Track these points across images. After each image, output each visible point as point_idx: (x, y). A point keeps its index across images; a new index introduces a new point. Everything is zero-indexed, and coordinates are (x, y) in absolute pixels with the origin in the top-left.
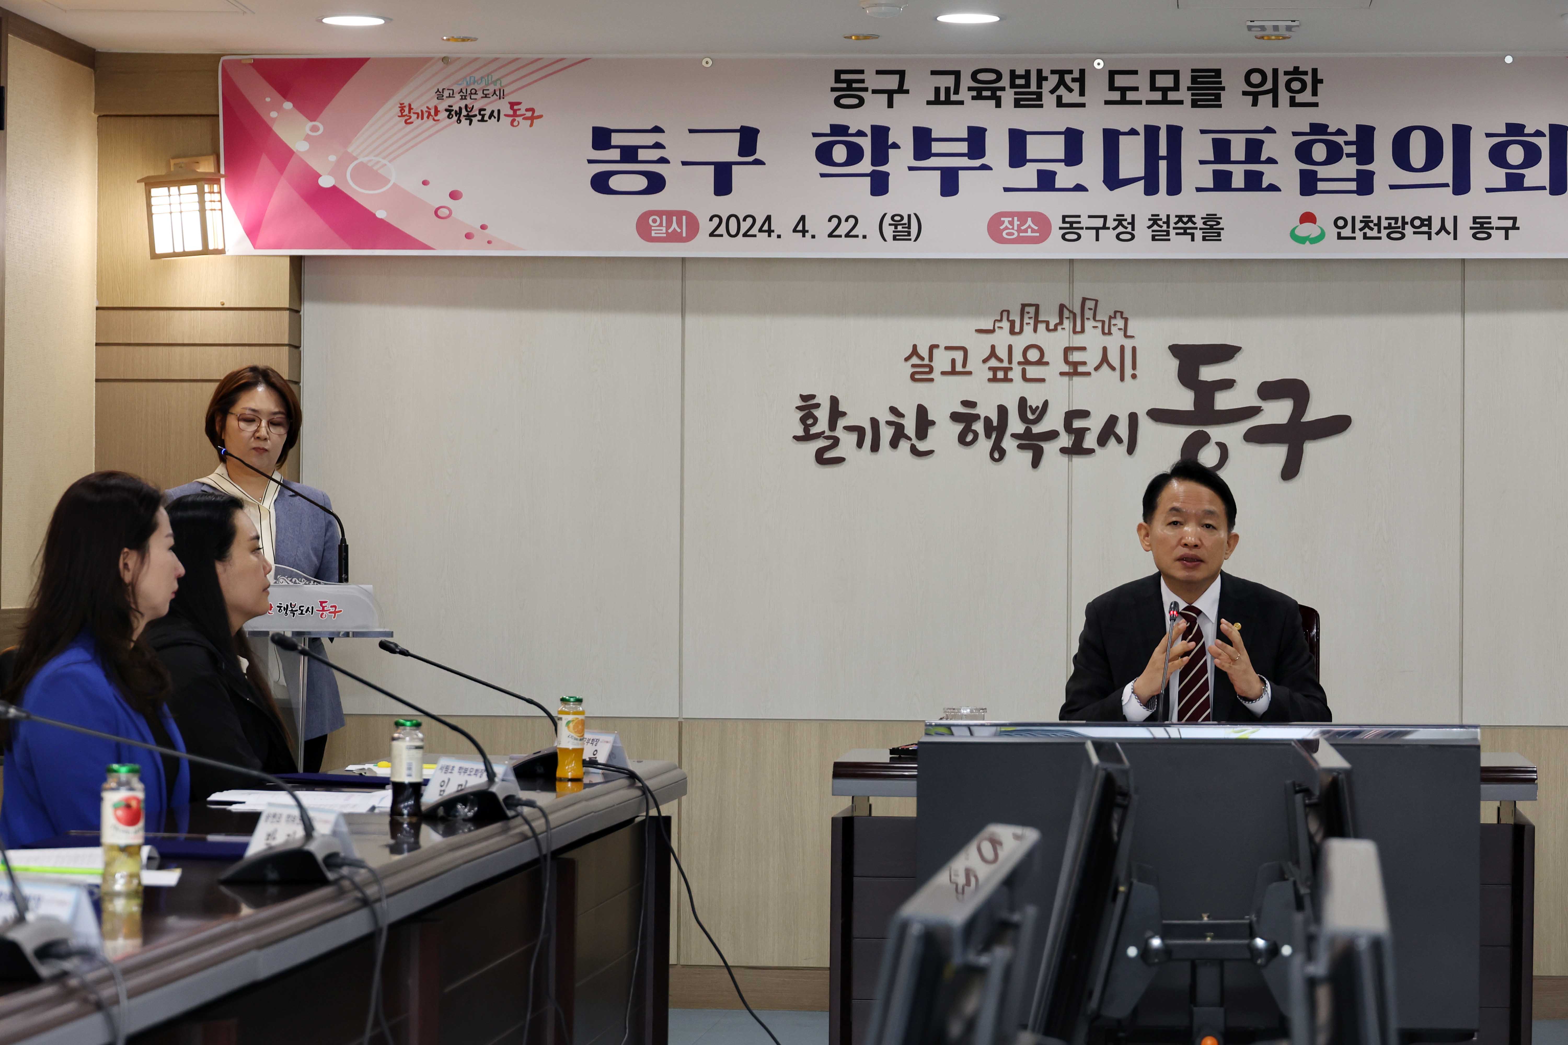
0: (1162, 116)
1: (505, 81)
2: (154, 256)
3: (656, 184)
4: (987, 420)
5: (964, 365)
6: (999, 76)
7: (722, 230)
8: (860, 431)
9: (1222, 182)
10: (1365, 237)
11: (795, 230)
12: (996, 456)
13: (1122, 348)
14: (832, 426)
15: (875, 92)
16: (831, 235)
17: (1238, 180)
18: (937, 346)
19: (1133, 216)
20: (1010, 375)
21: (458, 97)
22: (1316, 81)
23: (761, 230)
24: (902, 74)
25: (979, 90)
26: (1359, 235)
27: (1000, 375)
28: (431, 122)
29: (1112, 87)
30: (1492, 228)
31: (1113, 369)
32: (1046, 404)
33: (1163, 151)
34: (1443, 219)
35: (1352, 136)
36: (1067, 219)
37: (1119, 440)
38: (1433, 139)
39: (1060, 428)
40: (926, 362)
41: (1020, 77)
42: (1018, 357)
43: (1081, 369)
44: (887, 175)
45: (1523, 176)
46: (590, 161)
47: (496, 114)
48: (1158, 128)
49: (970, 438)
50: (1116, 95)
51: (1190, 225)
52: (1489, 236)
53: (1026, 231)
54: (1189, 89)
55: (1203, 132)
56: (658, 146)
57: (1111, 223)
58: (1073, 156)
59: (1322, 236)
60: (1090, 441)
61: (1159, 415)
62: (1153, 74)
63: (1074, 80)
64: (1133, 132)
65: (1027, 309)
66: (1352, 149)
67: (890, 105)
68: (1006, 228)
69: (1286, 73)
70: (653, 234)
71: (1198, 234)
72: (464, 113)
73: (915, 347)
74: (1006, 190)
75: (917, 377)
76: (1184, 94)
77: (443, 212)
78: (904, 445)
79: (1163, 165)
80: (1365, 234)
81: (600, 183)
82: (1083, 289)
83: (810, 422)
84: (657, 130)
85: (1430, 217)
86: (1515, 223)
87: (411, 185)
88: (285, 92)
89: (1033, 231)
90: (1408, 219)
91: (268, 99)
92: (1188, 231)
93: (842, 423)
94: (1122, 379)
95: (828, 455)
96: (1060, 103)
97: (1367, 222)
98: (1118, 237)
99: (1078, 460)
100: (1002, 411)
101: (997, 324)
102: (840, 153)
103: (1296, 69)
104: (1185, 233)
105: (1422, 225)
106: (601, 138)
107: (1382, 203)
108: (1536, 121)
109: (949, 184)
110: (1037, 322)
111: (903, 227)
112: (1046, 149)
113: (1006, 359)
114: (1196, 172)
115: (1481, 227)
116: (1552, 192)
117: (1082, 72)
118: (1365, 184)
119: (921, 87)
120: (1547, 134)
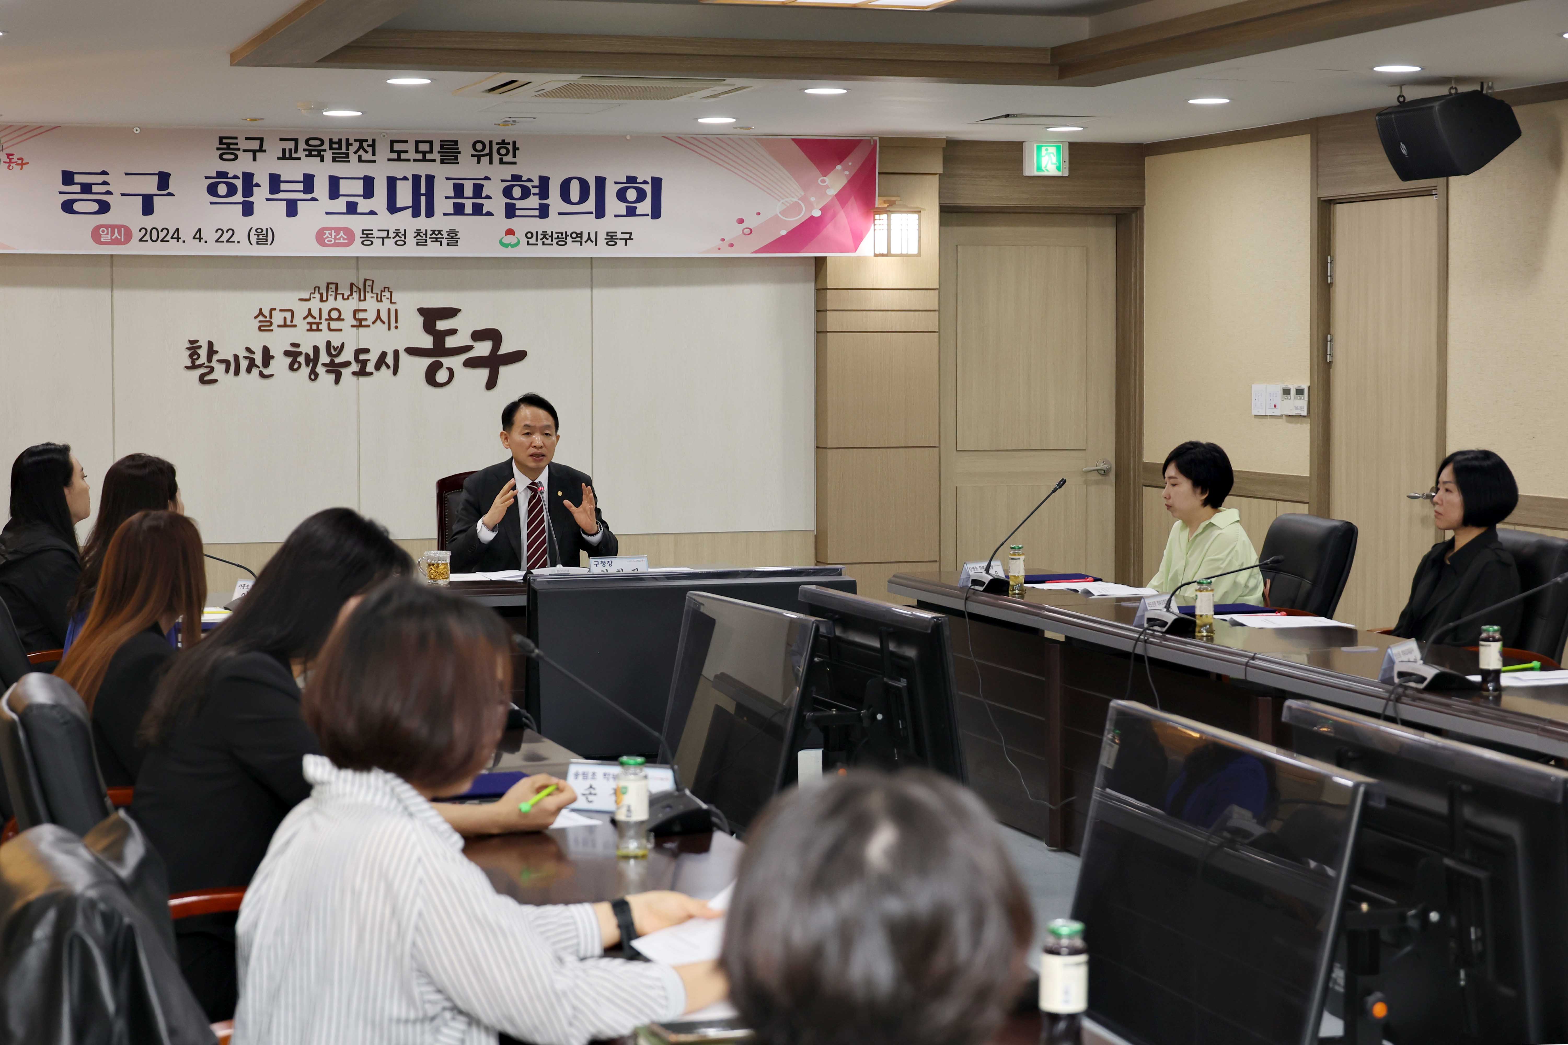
0: (423, 169)
1: (4, 140)
3: (104, 207)
4: (307, 355)
5: (292, 321)
6: (323, 143)
7: (147, 237)
8: (227, 363)
9: (459, 210)
10: (544, 244)
11: (194, 238)
12: (313, 377)
13: (389, 310)
14: (210, 359)
15: (244, 151)
16: (217, 241)
17: (468, 209)
18: (275, 309)
19: (405, 230)
20: (321, 327)
22: (515, 149)
23: (172, 238)
24: (261, 140)
25: (310, 151)
26: (540, 242)
27: (314, 327)
29: (392, 151)
30: (618, 239)
31: (384, 323)
32: (343, 344)
33: (423, 190)
34: (589, 234)
35: (536, 183)
36: (365, 232)
37: (388, 367)
38: (584, 185)
39: (352, 360)
40: (268, 319)
41: (336, 143)
42: (325, 315)
43: (364, 323)
44: (253, 203)
45: (636, 208)
46: (60, 193)
48: (421, 176)
49: (296, 366)
50: (395, 156)
51: (439, 236)
52: (616, 244)
53: (339, 239)
54: (439, 152)
55: (447, 179)
56: (105, 183)
57: (392, 235)
58: (368, 192)
60: (370, 368)
61: (412, 351)
62: (417, 143)
63: (368, 146)
64: (405, 178)
65: (331, 286)
66: (536, 190)
67: (255, 159)
68: (328, 237)
69: (497, 144)
71: (445, 242)
73: (261, 310)
74: (327, 213)
75: (262, 328)
76: (436, 156)
78: (255, 371)
79: (423, 199)
80: (543, 242)
81: (68, 207)
82: (364, 274)
83: (195, 357)
84: (104, 173)
85: (582, 232)
86: (630, 236)
89: (344, 239)
90: (569, 233)
92: (438, 240)
93: (215, 358)
94: (389, 329)
95: (207, 378)
96: (360, 160)
97: (544, 235)
98: (396, 243)
99: (362, 379)
100: (316, 349)
101: (312, 296)
102: (222, 189)
103: (503, 141)
104: (437, 241)
105: (577, 237)
106: (68, 178)
107: (553, 224)
108: (644, 175)
109: (292, 209)
110: (336, 294)
111: (263, 236)
112: (351, 188)
113: (317, 317)
114: (443, 203)
115: (611, 238)
116: (653, 218)
117: (374, 141)
118: (544, 212)
119: (274, 149)
120: (650, 182)
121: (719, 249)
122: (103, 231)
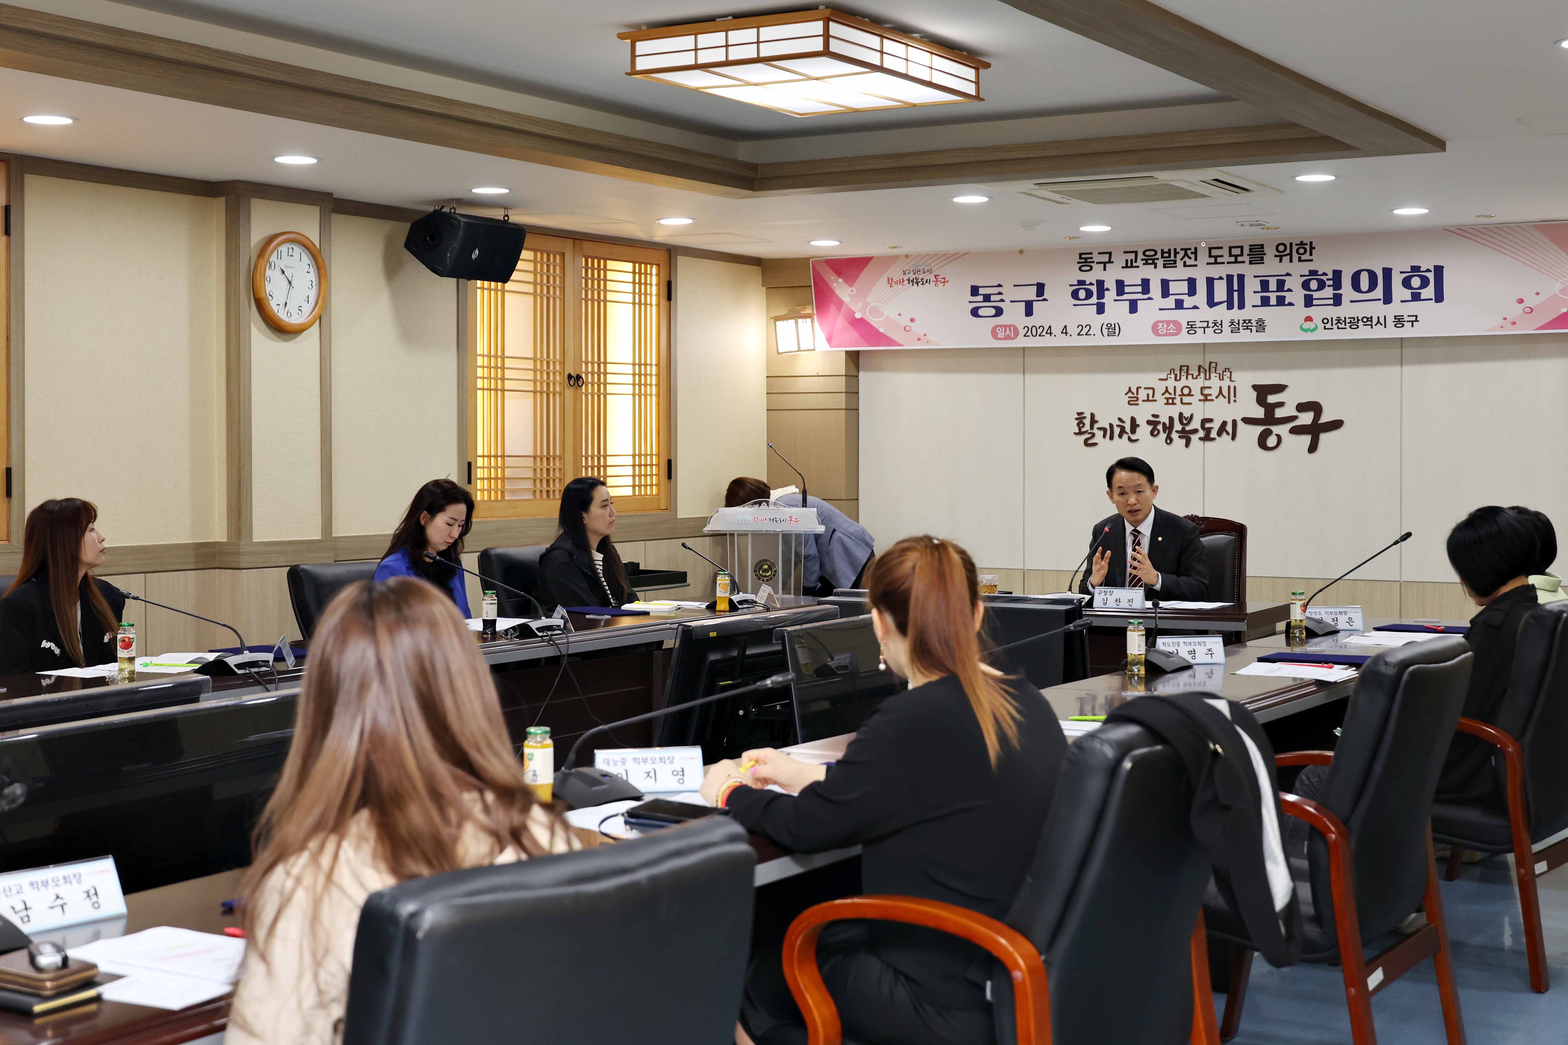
0: (1235, 270)
1: (932, 265)
2: (779, 353)
3: (999, 312)
4: (1164, 424)
5: (1153, 397)
6: (1156, 253)
7: (1029, 333)
8: (1104, 430)
9: (1265, 302)
10: (1338, 328)
11: (1062, 333)
12: (1169, 442)
13: (1229, 387)
14: (1092, 427)
15: (1097, 263)
16: (1078, 335)
17: (1273, 301)
18: (1140, 387)
19: (1222, 321)
20: (1175, 401)
21: (912, 273)
22: (1312, 248)
23: (1047, 333)
24: (1110, 254)
25: (1146, 260)
26: (1335, 327)
27: (1170, 401)
28: (901, 286)
30: (1405, 321)
31: (1225, 397)
32: (1192, 415)
33: (1236, 287)
34: (1378, 317)
35: (1330, 276)
36: (1190, 323)
37: (1228, 433)
38: (1372, 276)
39: (1199, 427)
40: (1135, 395)
41: (1166, 253)
42: (1178, 392)
43: (1209, 398)
44: (1104, 304)
45: (1420, 293)
46: (970, 302)
47: (928, 281)
48: (1233, 276)
49: (1156, 433)
50: (1212, 260)
51: (1250, 324)
52: (1403, 325)
53: (1170, 330)
54: (1248, 255)
55: (1255, 277)
56: (1000, 293)
57: (1211, 325)
58: (1192, 291)
59: (1316, 328)
60: (1214, 434)
61: (1247, 421)
62: (1230, 248)
63: (1192, 253)
64: (1221, 278)
65: (1183, 368)
66: (1331, 283)
67: (1105, 269)
68: (1161, 329)
69: (1297, 245)
70: (999, 336)
71: (1254, 329)
72: (915, 281)
73: (1130, 388)
74: (1160, 309)
75: (1131, 403)
76: (1246, 258)
77: (908, 328)
78: (1125, 437)
79: (1236, 294)
80: (1338, 326)
81: (975, 313)
82: (1210, 357)
83: (1081, 425)
84: (1000, 286)
85: (1372, 317)
86: (1416, 318)
87: (894, 316)
88: (839, 274)
90: (1360, 318)
91: (832, 278)
92: (1249, 328)
93: (1096, 426)
94: (1229, 402)
95: (1090, 442)
96: (1185, 265)
97: (1339, 320)
98: (1214, 331)
99: (1208, 444)
101: (1169, 376)
102: (1082, 294)
103: (1302, 242)
104: (1247, 329)
105: (1368, 321)
106: (975, 291)
107: (1346, 310)
108: (1427, 264)
109: (1133, 307)
110: (1187, 374)
111: (1112, 330)
112: (1179, 288)
113: (1173, 393)
114: (1252, 298)
115: (1399, 321)
116: (1436, 302)
117: (1196, 249)
118: (1337, 300)
119: (1119, 259)
120: (1433, 270)
121: (1502, 327)
122: (999, 330)
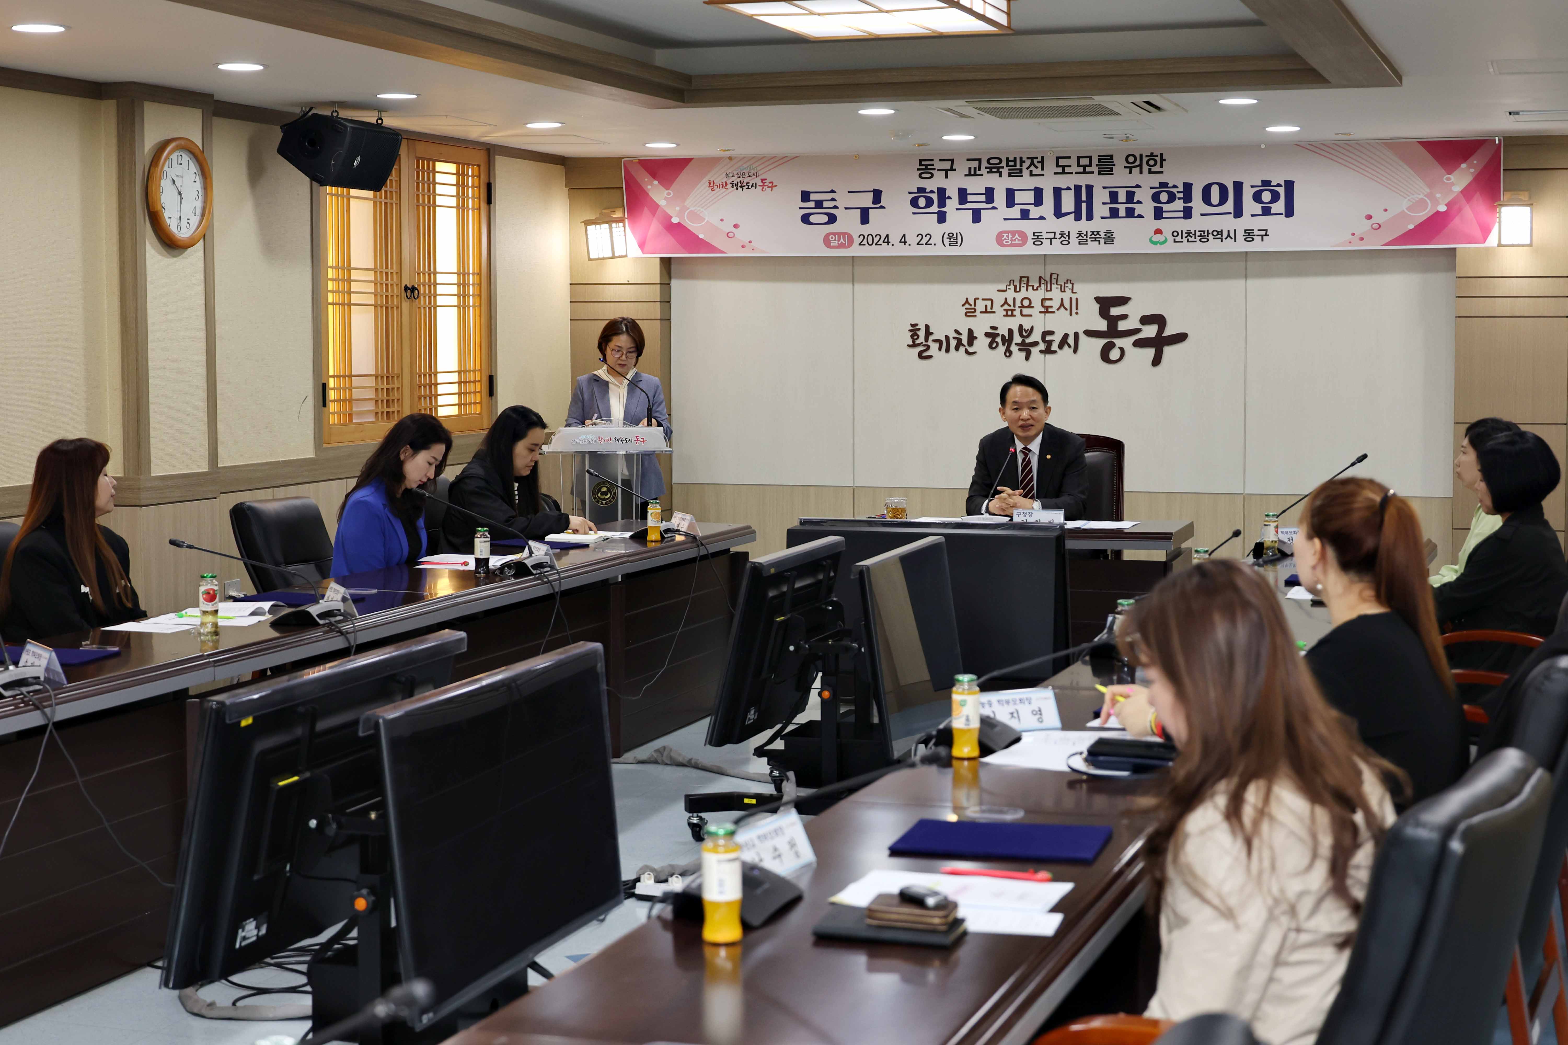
0: (1083, 180)
1: (758, 169)
2: (590, 259)
3: (832, 219)
4: (1003, 336)
5: (991, 308)
6: (1001, 161)
7: (865, 242)
8: (940, 342)
9: (1114, 213)
10: (1188, 241)
11: (900, 242)
12: (1008, 354)
13: (1071, 299)
14: (926, 340)
15: (939, 170)
16: (918, 244)
17: (1122, 213)
18: (978, 299)
19: (1069, 232)
20: (1015, 313)
21: (736, 176)
23: (884, 242)
24: (952, 161)
25: (991, 168)
26: (1185, 240)
27: (1010, 313)
28: (724, 189)
30: (1255, 235)
31: (1066, 309)
32: (1032, 327)
33: (1084, 198)
34: (1229, 231)
35: (1181, 189)
36: (1036, 234)
37: (1069, 346)
38: (1223, 189)
39: (1039, 340)
40: (973, 307)
41: (1011, 161)
42: (1018, 304)
43: (1050, 310)
44: (945, 212)
45: (1271, 208)
46: (800, 208)
47: (754, 185)
48: (1081, 186)
49: (994, 345)
50: (1060, 170)
51: (1098, 236)
52: (1253, 239)
53: (1015, 240)
54: (1097, 165)
55: (1104, 188)
56: (833, 200)
57: (1058, 236)
58: (1038, 202)
59: (1166, 241)
60: (1055, 347)
61: (1089, 333)
62: (1079, 158)
63: (1038, 162)
64: (1069, 189)
65: (1023, 279)
66: (1181, 195)
67: (947, 177)
68: (1005, 239)
69: (1147, 156)
70: (832, 245)
71: (1102, 241)
72: (739, 185)
73: (967, 299)
74: (1005, 219)
75: (968, 314)
76: (1094, 168)
77: (731, 235)
78: (962, 349)
79: (1084, 205)
80: (1188, 239)
81: (805, 219)
82: (1051, 269)
83: (915, 337)
84: (833, 191)
85: (1222, 230)
86: (1266, 232)
87: (715, 221)
88: (654, 176)
89: (1019, 240)
90: (1210, 232)
91: (646, 179)
92: (1097, 239)
93: (931, 338)
94: (1071, 315)
95: (925, 354)
96: (1031, 175)
97: (1189, 233)
98: (1061, 243)
99: (1048, 356)
100: (1011, 331)
101: (1008, 287)
102: (922, 202)
103: (1152, 154)
104: (1095, 241)
105: (1218, 234)
106: (805, 196)
107: (1196, 223)
108: (1277, 178)
109: (977, 217)
110: (1028, 286)
111: (954, 239)
112: (1025, 198)
113: (1012, 304)
114: (1101, 209)
115: (1249, 235)
116: (1286, 216)
117: (1043, 158)
118: (1187, 213)
119: (962, 167)
120: (1283, 185)
121: (1350, 242)
122: (832, 238)
